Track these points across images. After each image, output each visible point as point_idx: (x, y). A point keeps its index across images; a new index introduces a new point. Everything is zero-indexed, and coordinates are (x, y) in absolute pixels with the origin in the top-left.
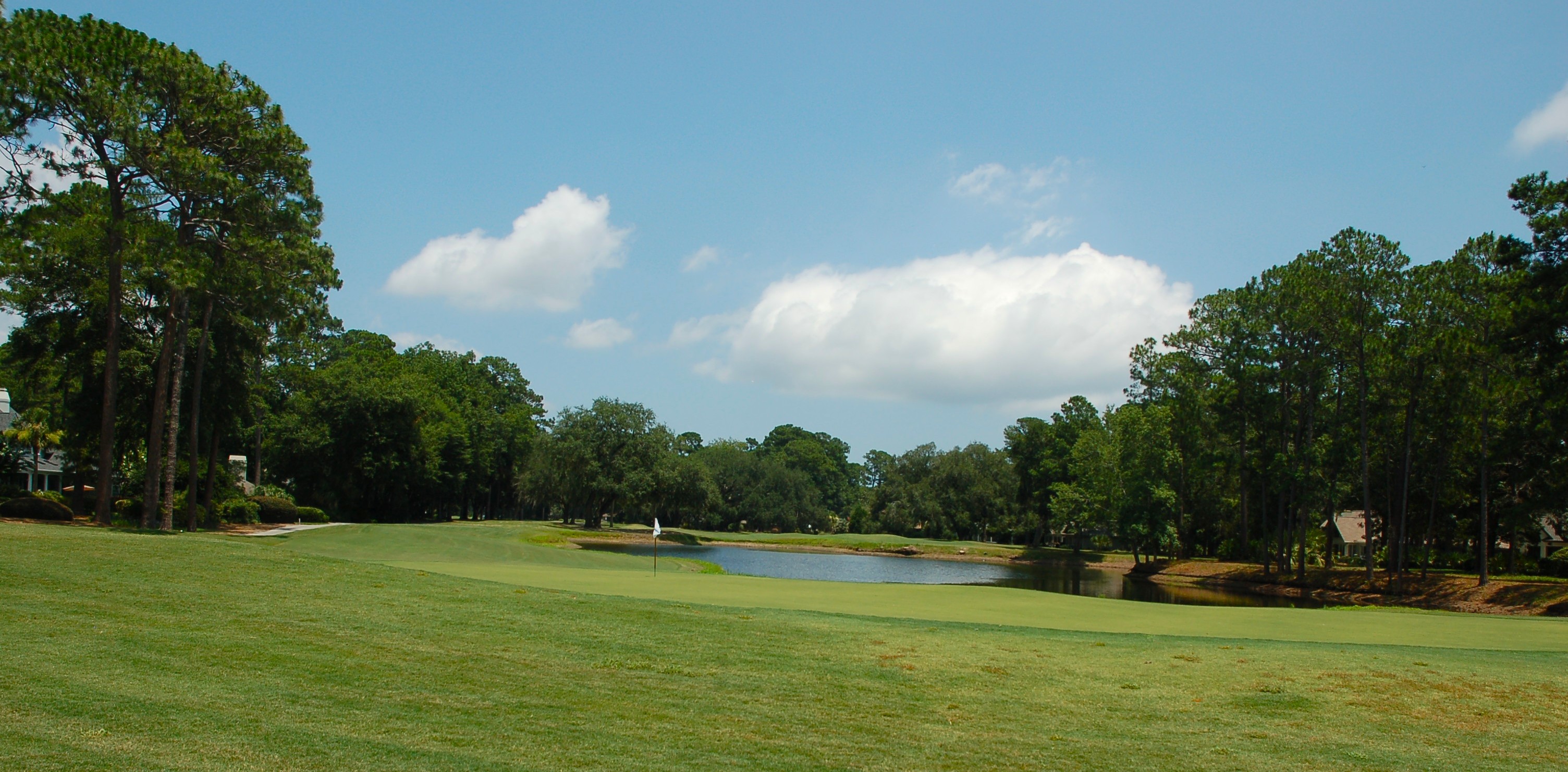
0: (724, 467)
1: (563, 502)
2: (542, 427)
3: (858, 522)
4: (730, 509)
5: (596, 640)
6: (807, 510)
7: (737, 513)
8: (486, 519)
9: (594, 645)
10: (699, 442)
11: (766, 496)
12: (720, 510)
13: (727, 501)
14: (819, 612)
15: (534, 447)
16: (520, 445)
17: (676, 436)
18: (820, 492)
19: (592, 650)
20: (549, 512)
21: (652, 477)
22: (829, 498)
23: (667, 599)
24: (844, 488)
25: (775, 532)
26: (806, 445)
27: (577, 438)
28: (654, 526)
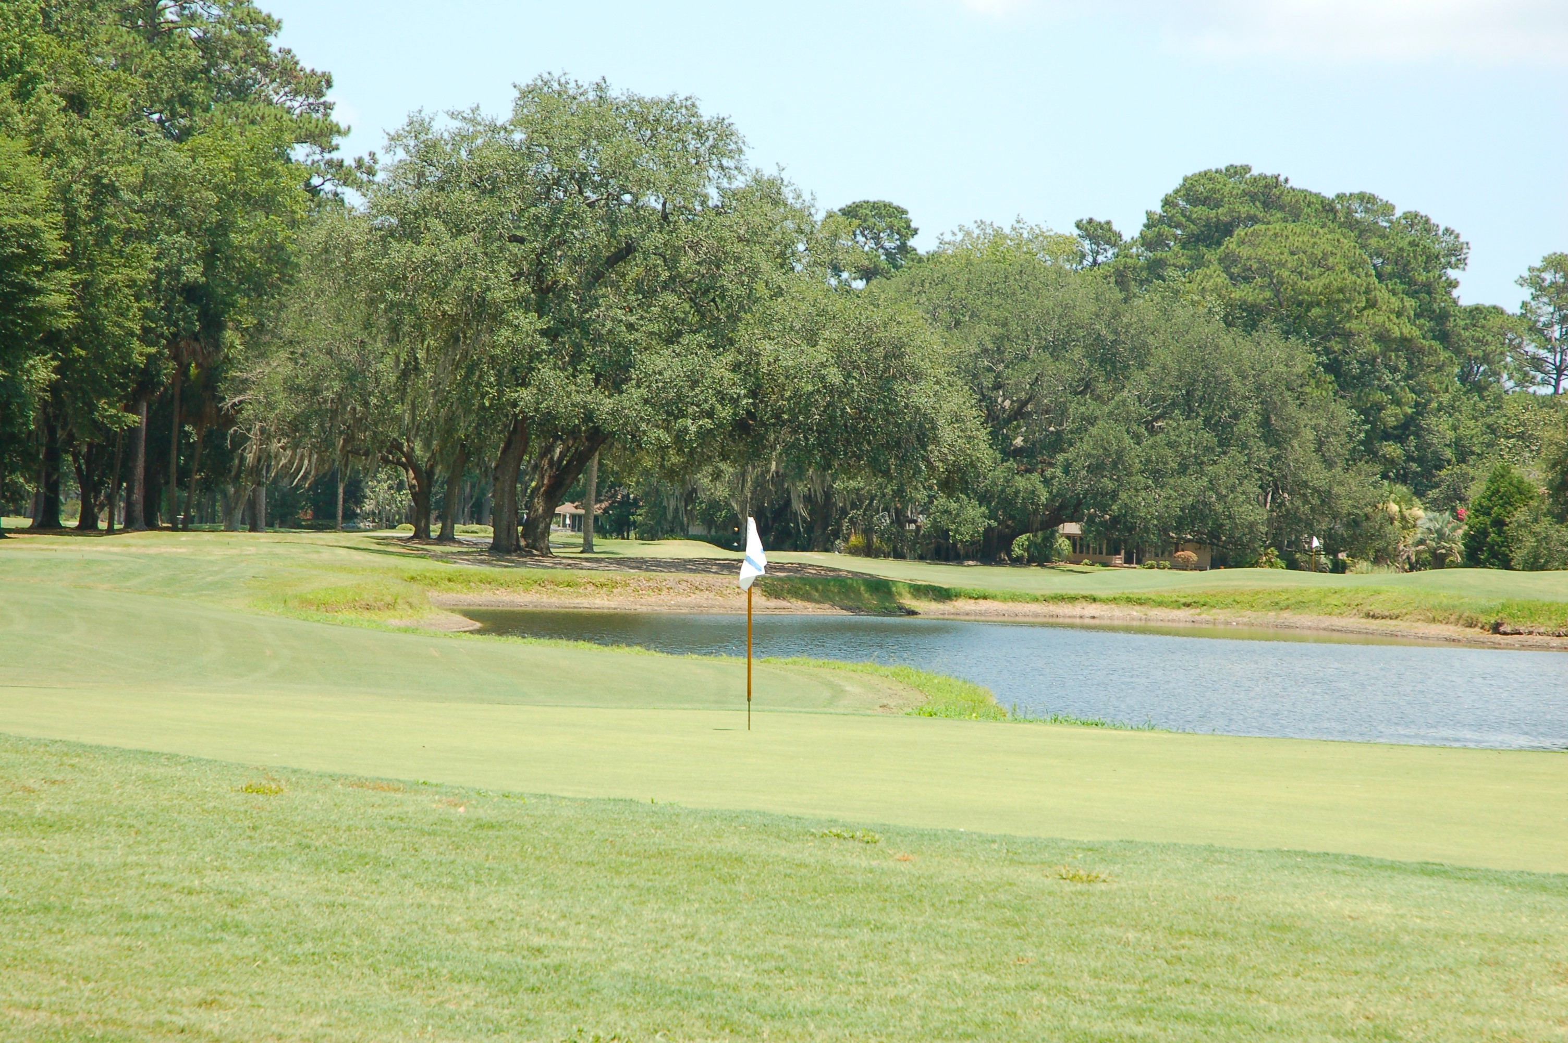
0: (994, 330)
1: (411, 463)
2: (328, 187)
3: (1499, 523)
4: (1021, 482)
5: (538, 962)
6: (1305, 484)
7: (1044, 497)
8: (130, 525)
9: (533, 980)
10: (904, 238)
11: (1152, 431)
12: (982, 486)
13: (1009, 453)
14: (1355, 860)
15: (302, 260)
16: (249, 255)
17: (819, 217)
18: (1353, 415)
19: (527, 999)
20: (359, 501)
21: (736, 367)
22: (1386, 436)
23: (793, 811)
24: (1445, 398)
25: (1184, 566)
26: (1297, 242)
27: (458, 230)
28: (742, 548)
